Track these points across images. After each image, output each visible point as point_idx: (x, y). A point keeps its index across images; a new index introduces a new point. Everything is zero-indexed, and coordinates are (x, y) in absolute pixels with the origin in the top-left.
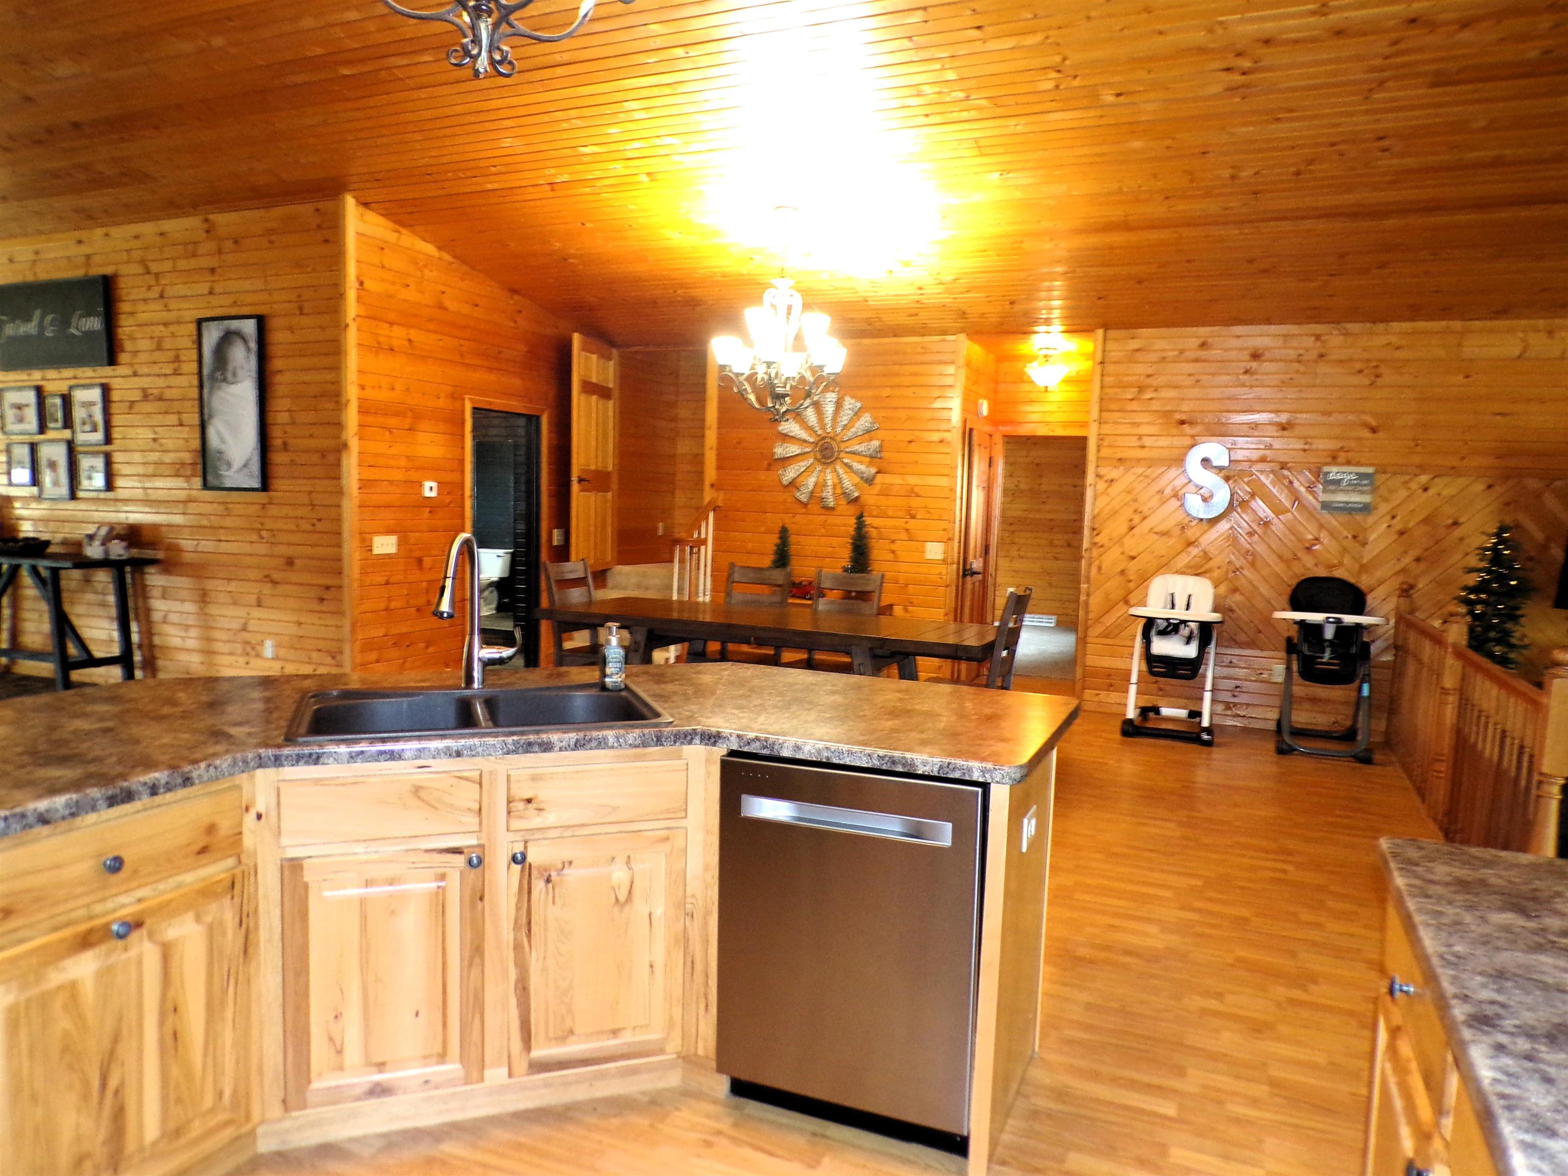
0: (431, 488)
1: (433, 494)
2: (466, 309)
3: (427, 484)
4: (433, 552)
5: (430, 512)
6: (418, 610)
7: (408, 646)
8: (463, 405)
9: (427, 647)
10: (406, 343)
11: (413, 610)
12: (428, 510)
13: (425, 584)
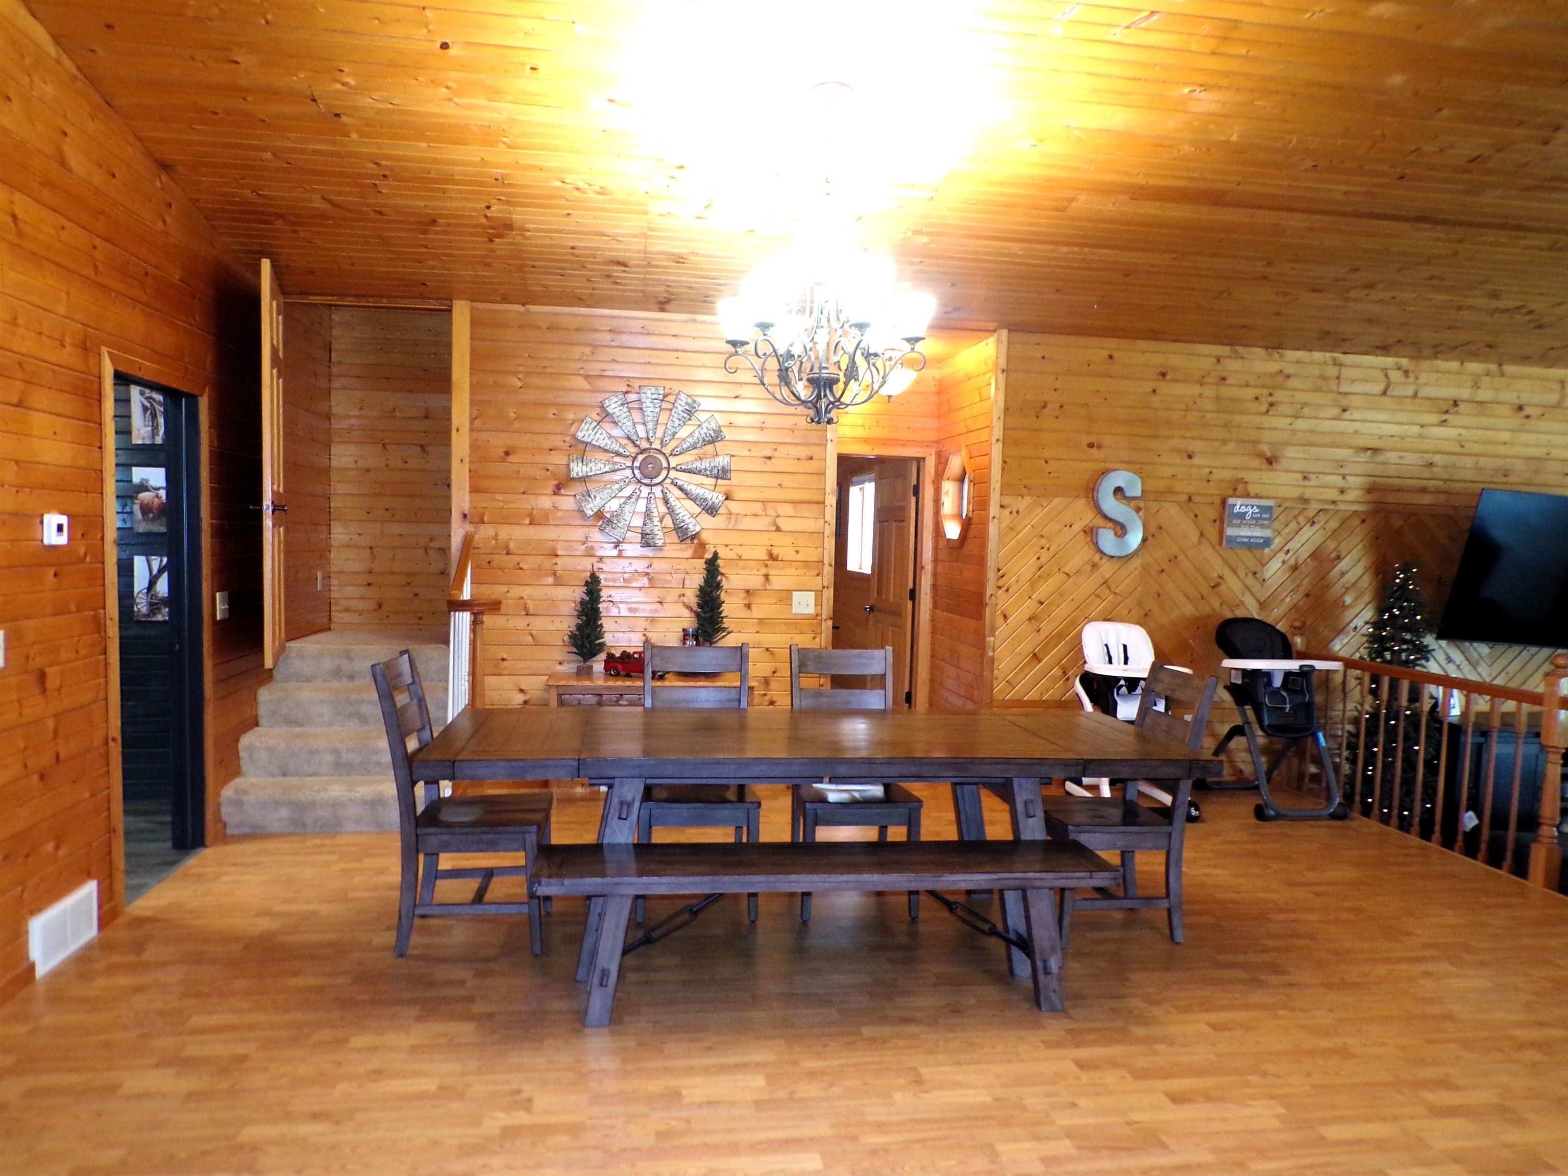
0: (60, 528)
1: (62, 540)
2: (98, 178)
3: (53, 520)
4: (64, 655)
5: (56, 575)
6: (42, 777)
7: (27, 856)
8: (99, 365)
9: (57, 848)
10: (9, 220)
11: (35, 778)
12: (51, 571)
13: (51, 724)
